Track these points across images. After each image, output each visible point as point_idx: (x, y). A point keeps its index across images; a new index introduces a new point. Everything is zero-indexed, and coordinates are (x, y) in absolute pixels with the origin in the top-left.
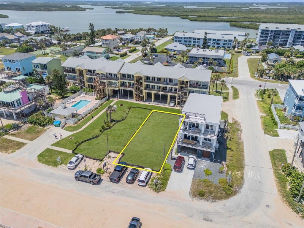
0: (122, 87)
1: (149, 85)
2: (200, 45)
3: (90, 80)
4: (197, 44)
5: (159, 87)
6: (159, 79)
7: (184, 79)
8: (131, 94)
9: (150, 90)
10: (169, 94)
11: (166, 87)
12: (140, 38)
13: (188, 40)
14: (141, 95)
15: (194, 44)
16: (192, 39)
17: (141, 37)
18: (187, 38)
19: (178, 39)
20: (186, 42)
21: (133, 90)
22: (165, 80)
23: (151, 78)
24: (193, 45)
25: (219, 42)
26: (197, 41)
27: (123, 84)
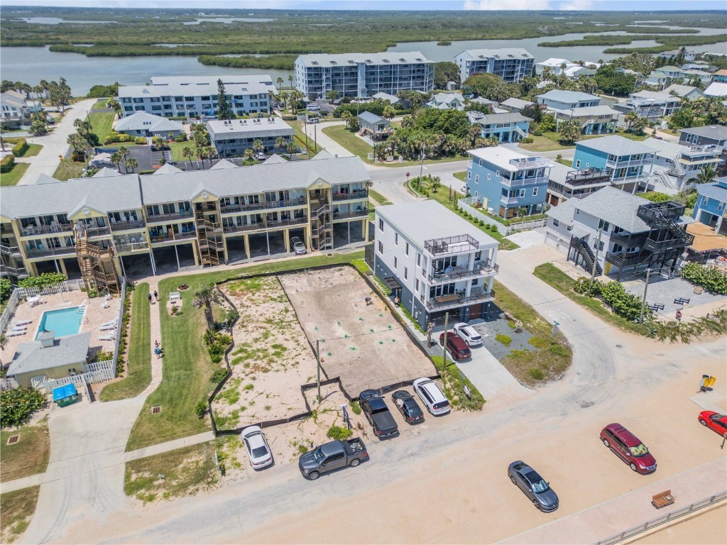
0: (155, 242)
1: (231, 219)
2: (197, 113)
3: (33, 249)
4: (187, 112)
5: (258, 219)
6: (254, 199)
7: (320, 184)
8: (186, 254)
9: (235, 230)
10: (286, 229)
11: (275, 214)
12: (12, 112)
13: (161, 104)
14: (218, 249)
15: (181, 111)
16: (173, 100)
17: (14, 109)
18: (158, 99)
19: (134, 105)
20: (159, 108)
21: (192, 240)
22: (270, 197)
23: (232, 202)
24: (179, 114)
25: (240, 101)
26: (186, 103)
27: (155, 234)
